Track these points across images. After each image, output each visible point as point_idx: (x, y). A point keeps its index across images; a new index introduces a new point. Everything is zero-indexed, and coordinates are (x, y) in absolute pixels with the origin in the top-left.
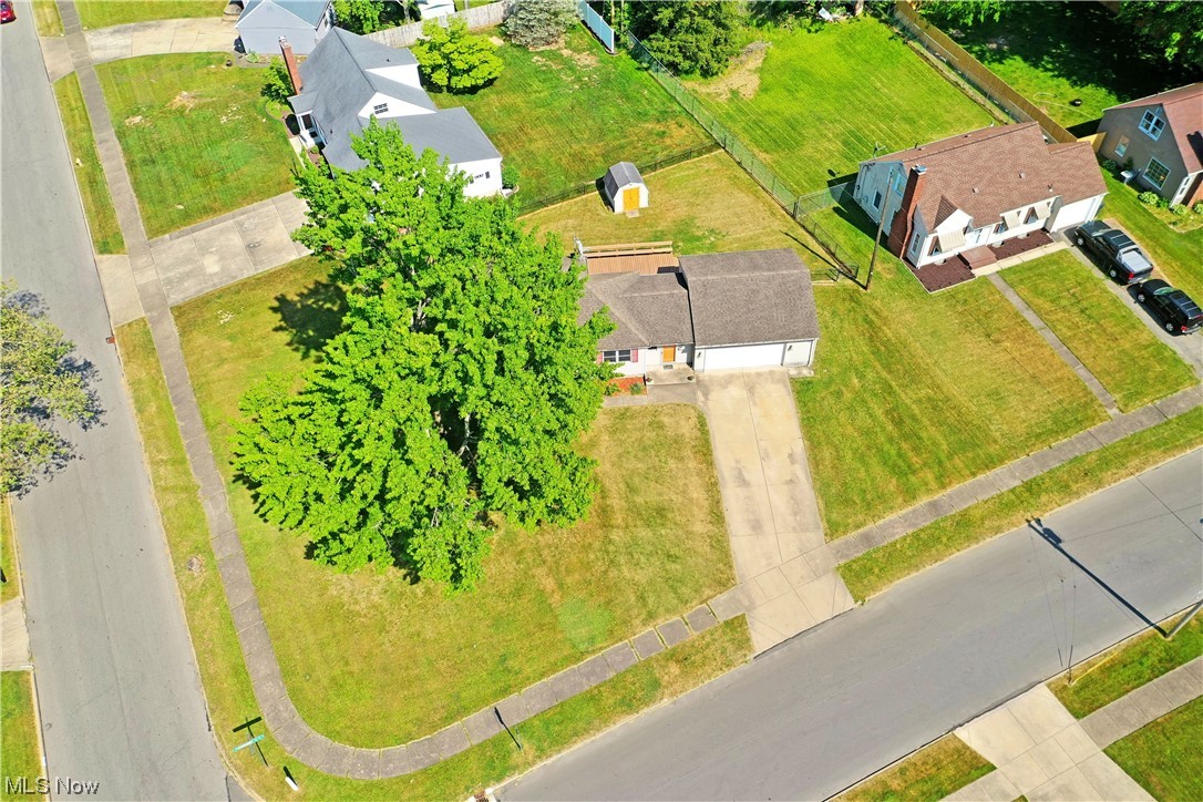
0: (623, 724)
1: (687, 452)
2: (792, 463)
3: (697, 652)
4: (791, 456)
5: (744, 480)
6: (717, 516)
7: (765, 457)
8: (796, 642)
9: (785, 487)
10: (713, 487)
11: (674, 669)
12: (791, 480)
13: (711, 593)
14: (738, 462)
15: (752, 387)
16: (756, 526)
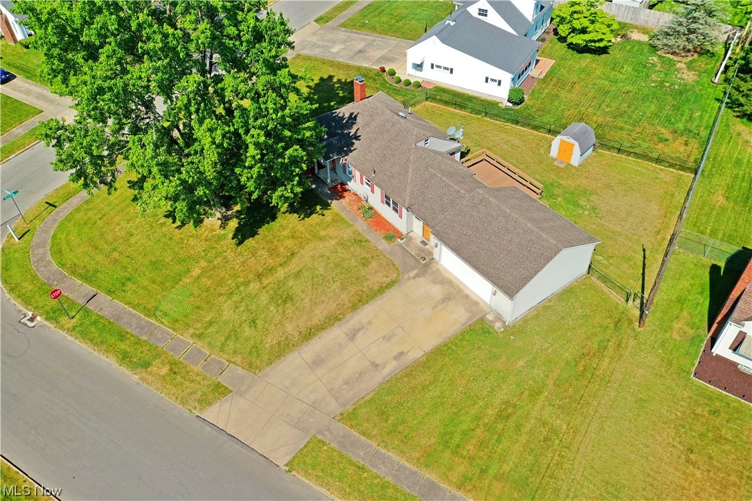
0: (110, 362)
1: (353, 290)
2: (395, 358)
3: (184, 378)
4: (401, 354)
5: (354, 335)
6: (308, 335)
7: (387, 338)
8: (225, 438)
9: (368, 364)
10: (333, 319)
11: (165, 370)
12: (377, 365)
13: (239, 362)
14: (369, 323)
15: (449, 299)
16: (317, 363)
